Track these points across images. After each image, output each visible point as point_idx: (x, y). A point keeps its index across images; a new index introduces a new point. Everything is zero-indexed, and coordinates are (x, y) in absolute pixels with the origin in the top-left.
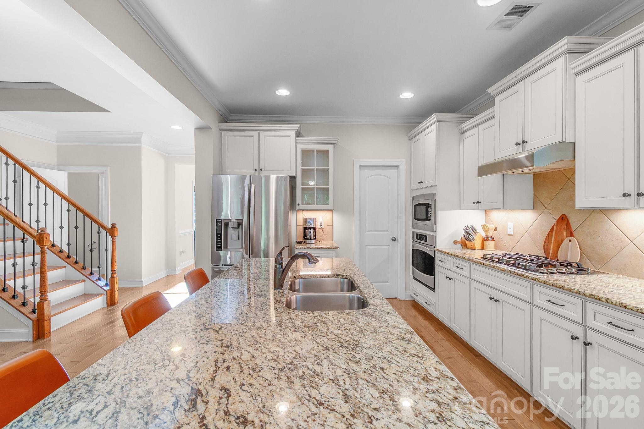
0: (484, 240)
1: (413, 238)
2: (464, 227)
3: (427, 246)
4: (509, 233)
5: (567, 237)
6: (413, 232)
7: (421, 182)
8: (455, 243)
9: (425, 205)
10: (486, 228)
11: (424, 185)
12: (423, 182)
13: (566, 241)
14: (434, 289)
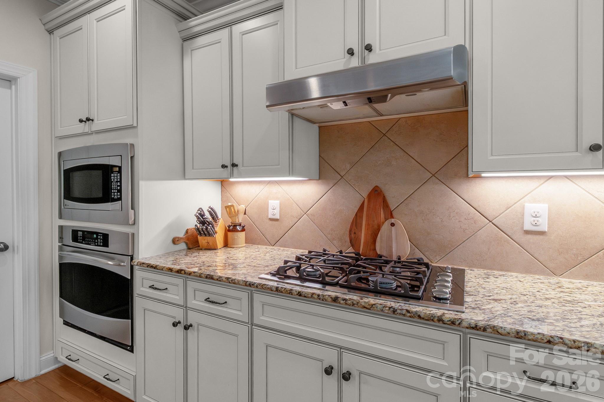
0: (229, 231)
1: (61, 238)
2: (195, 211)
3: (110, 256)
4: (270, 216)
5: (386, 219)
6: (61, 228)
7: (88, 119)
8: (177, 243)
9: (99, 170)
10: (233, 210)
11: (96, 126)
12: (93, 120)
13: (386, 226)
14: (132, 347)
